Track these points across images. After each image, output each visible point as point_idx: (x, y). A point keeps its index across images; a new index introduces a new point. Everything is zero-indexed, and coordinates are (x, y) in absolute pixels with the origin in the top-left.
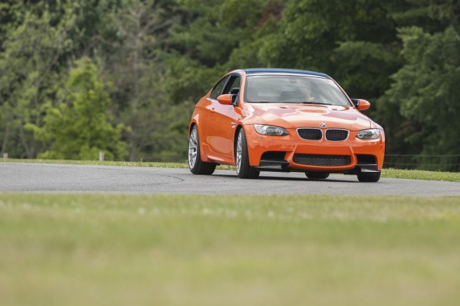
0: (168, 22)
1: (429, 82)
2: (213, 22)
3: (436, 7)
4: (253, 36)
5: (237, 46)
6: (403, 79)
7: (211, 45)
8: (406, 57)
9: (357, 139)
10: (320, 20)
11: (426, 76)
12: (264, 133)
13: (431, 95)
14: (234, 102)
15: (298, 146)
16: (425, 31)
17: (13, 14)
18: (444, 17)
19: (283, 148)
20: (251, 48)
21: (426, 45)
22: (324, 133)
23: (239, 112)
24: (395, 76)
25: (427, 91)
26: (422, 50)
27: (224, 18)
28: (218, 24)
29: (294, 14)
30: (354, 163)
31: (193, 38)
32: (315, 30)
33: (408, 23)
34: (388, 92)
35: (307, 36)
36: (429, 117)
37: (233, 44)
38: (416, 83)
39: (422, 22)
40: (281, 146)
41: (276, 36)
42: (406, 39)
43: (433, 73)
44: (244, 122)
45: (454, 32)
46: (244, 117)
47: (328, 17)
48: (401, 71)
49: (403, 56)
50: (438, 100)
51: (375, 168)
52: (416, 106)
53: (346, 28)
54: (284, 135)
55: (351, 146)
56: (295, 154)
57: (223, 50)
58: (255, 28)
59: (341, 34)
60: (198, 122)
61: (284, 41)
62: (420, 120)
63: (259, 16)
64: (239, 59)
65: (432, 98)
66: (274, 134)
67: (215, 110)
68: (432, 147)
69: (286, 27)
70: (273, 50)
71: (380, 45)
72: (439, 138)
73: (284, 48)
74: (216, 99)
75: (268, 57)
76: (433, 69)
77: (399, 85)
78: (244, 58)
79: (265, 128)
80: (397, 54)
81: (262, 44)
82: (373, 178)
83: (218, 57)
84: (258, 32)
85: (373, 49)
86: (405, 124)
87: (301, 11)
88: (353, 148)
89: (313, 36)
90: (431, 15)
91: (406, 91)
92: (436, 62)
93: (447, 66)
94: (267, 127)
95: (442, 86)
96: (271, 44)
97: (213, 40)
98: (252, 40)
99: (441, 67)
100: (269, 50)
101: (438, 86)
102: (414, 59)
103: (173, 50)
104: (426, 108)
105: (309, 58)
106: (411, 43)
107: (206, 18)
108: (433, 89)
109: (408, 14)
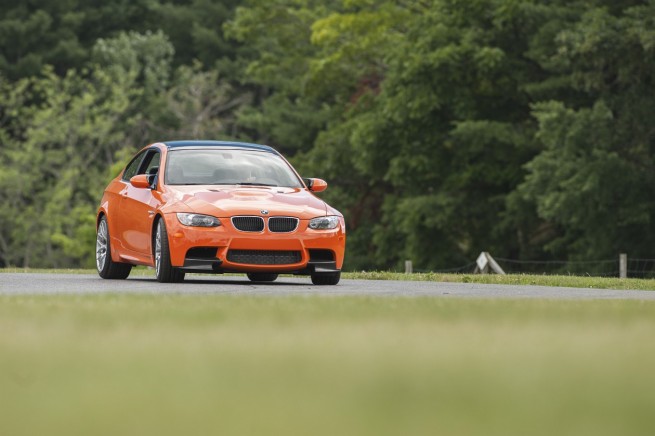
0: (235, 102)
1: (573, 172)
2: (293, 98)
3: (580, 75)
4: (345, 115)
5: (324, 128)
6: (540, 169)
7: (292, 127)
8: (543, 140)
9: (308, 229)
10: (429, 94)
11: (569, 165)
12: (190, 223)
13: (576, 189)
14: (152, 184)
15: (234, 240)
16: (566, 106)
17: (43, 91)
18: (592, 88)
19: (214, 242)
20: (343, 131)
21: (569, 124)
22: (266, 222)
23: (158, 197)
24: (529, 165)
25: (571, 184)
26: (564, 131)
27: (308, 93)
28: (298, 101)
29: (396, 86)
30: (306, 260)
31: (268, 120)
32: (422, 107)
33: (545, 96)
34: (521, 187)
35: (412, 116)
36: (574, 220)
37: (320, 126)
38: (557, 173)
39: (564, 95)
40: (211, 239)
41: (374, 115)
42: (543, 117)
43: (579, 160)
44: (163, 210)
45: (605, 108)
46: (164, 203)
47: (439, 90)
48: (537, 159)
49: (539, 139)
50: (585, 197)
51: (333, 266)
52: (557, 205)
53: (462, 104)
54: (215, 225)
55: (301, 239)
56: (229, 251)
57: (307, 134)
58: (348, 104)
59: (456, 112)
60: (107, 211)
61: (384, 121)
62: (564, 222)
63: (352, 90)
64: (326, 145)
65: (577, 194)
66: (202, 225)
67: (129, 196)
68: (579, 257)
69: (385, 103)
70: (369, 133)
71: (509, 125)
72: (588, 244)
73: (384, 131)
74: (128, 180)
75: (363, 143)
76: (579, 155)
77: (534, 178)
78: (333, 144)
79: (191, 217)
80: (531, 137)
81: (355, 126)
82: (331, 280)
83: (300, 143)
84: (351, 111)
85: (500, 130)
86: (542, 227)
87: (405, 83)
88: (305, 241)
89: (419, 115)
90: (575, 86)
91: (544, 185)
92: (582, 146)
93: (596, 152)
94: (193, 215)
95: (591, 178)
96: (367, 126)
97: (293, 121)
98: (344, 120)
99: (589, 154)
100: (365, 133)
101: (586, 177)
102: (553, 143)
103: (243, 135)
104: (570, 206)
105: (417, 143)
106: (549, 123)
107: (284, 93)
108: (579, 181)
109: (547, 84)
